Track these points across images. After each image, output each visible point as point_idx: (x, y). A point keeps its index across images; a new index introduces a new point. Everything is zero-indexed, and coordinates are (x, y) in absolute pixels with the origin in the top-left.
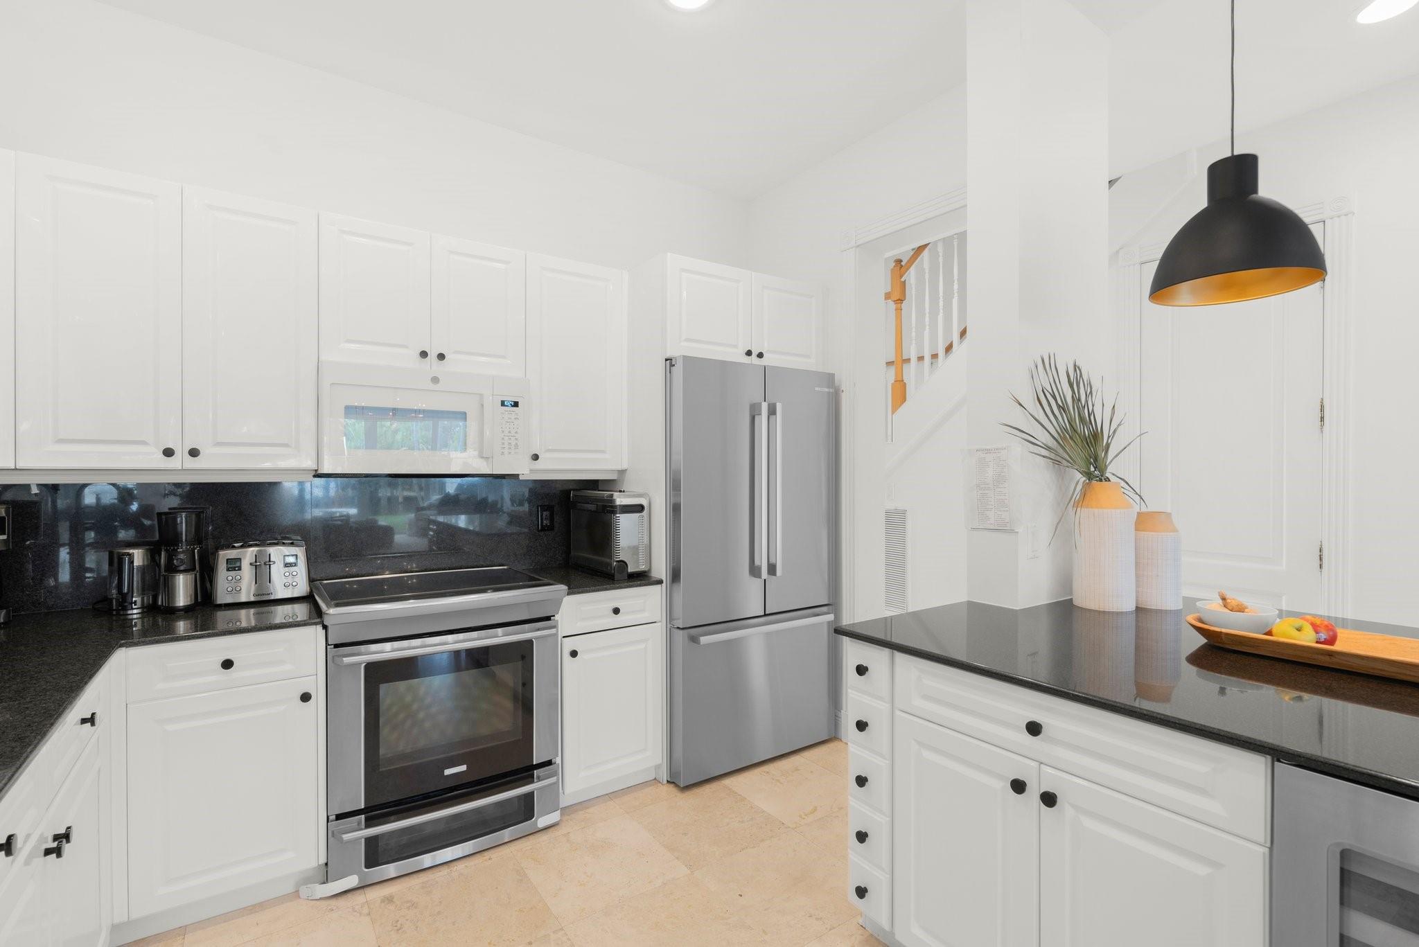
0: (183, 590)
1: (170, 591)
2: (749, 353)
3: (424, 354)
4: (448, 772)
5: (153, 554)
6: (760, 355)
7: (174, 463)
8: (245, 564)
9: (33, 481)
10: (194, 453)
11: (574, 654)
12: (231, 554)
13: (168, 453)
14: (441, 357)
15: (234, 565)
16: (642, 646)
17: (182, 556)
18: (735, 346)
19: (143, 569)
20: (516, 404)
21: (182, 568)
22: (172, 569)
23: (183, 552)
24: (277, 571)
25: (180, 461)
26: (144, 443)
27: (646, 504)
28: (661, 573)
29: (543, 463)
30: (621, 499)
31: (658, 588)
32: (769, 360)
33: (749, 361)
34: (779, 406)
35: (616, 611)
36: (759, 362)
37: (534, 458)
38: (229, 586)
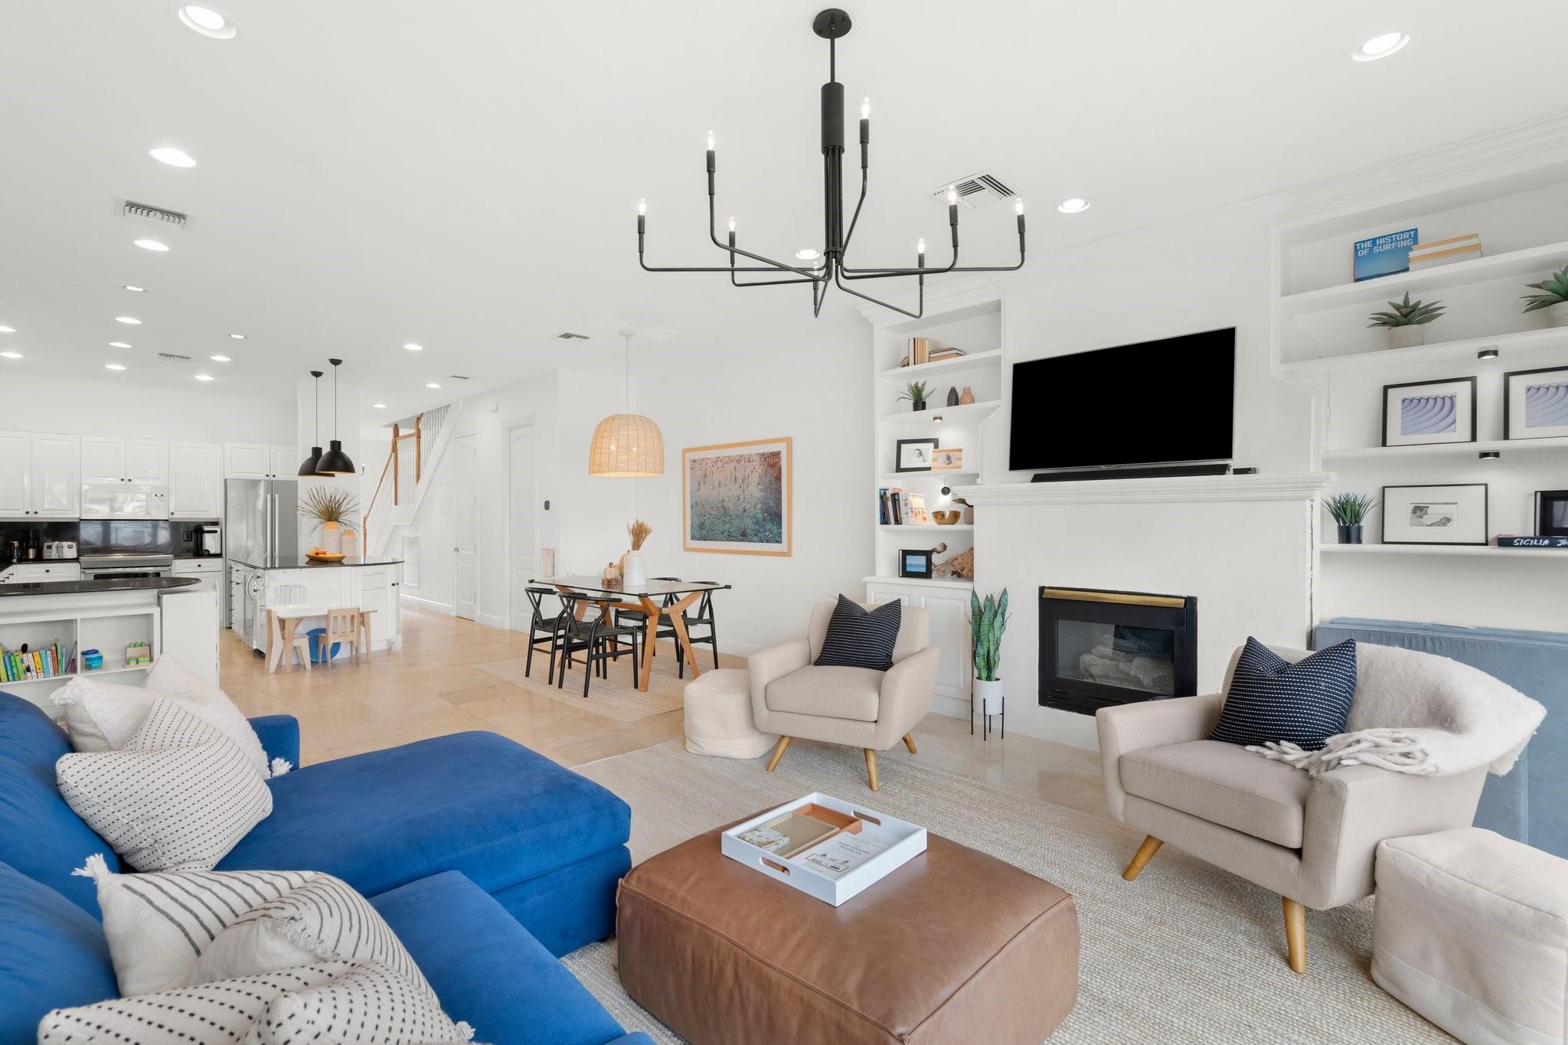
0: (32, 553)
1: (27, 554)
2: (268, 476)
3: (122, 480)
5: (21, 543)
6: (274, 476)
7: (29, 516)
8: (54, 547)
10: (36, 513)
12: (49, 544)
13: (27, 513)
14: (130, 480)
15: (50, 547)
17: (31, 544)
18: (261, 473)
19: (18, 547)
20: (162, 495)
21: (31, 547)
22: (28, 548)
23: (32, 542)
24: (66, 549)
25: (31, 515)
26: (19, 510)
27: (218, 529)
28: (224, 555)
29: (175, 516)
30: (206, 528)
31: (221, 559)
32: (279, 477)
33: (268, 478)
34: (277, 496)
35: (199, 566)
36: (273, 479)
37: (172, 514)
38: (46, 554)
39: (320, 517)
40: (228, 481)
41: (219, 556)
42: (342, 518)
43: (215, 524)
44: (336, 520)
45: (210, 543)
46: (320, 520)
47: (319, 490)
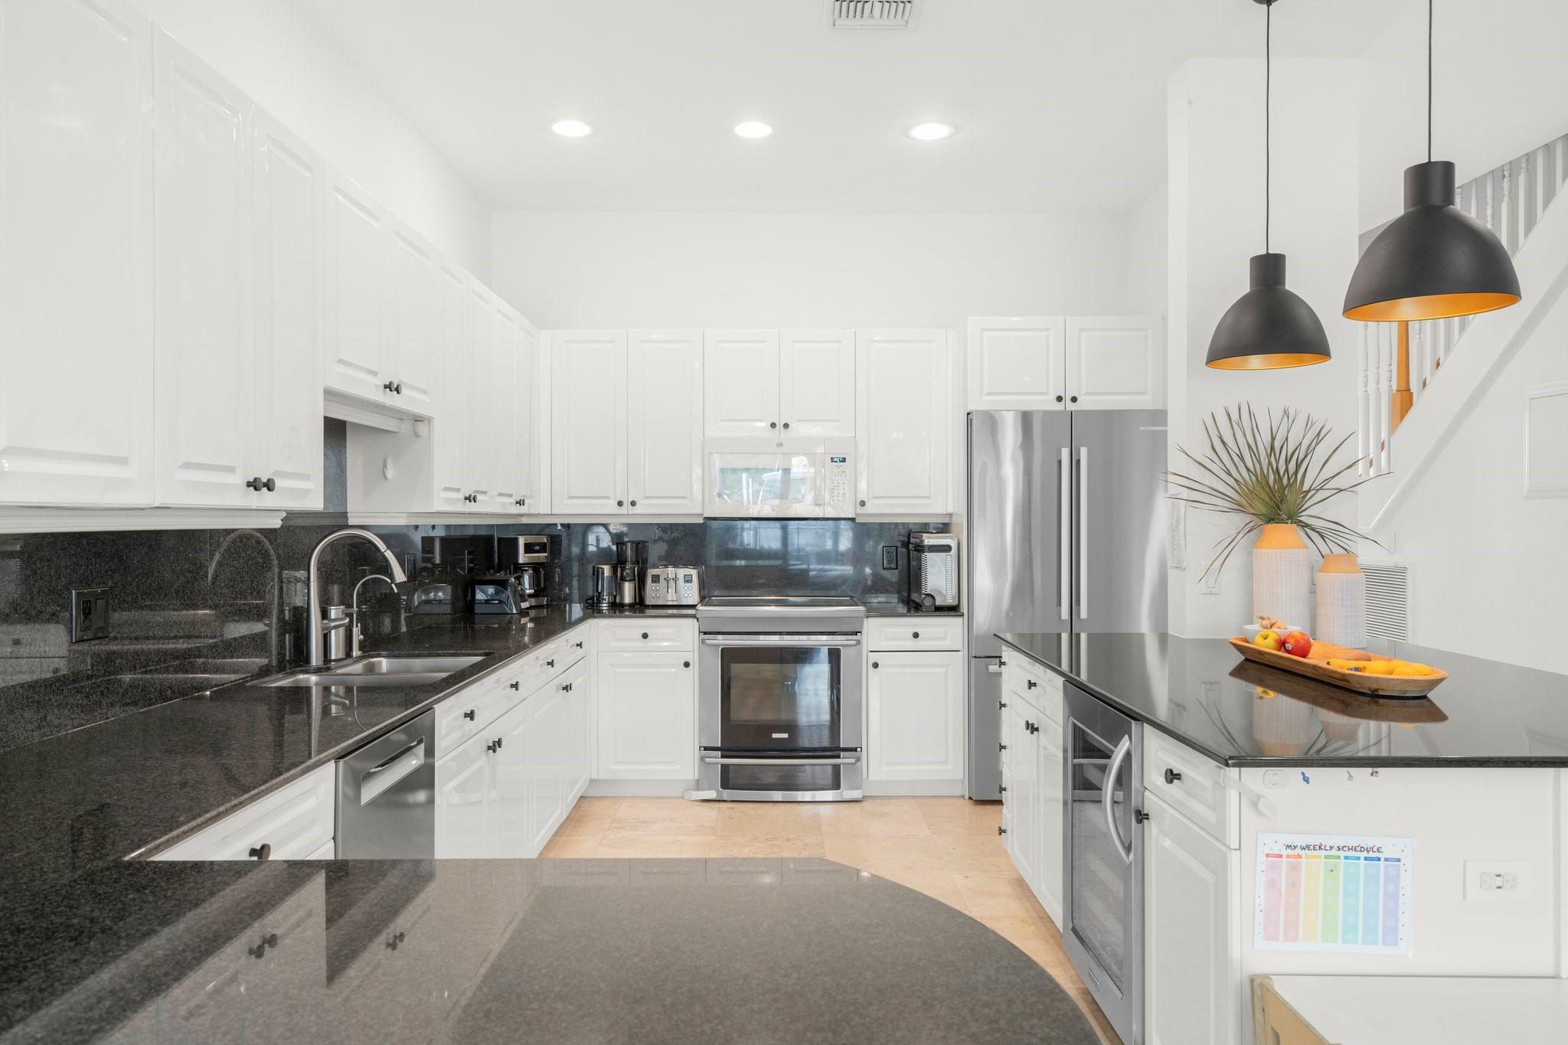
0: (628, 592)
2: (1059, 399)
3: (773, 425)
4: (775, 736)
5: (614, 569)
6: (1074, 399)
7: (623, 510)
8: (664, 581)
9: (558, 521)
10: (633, 502)
11: (876, 665)
12: (656, 572)
13: (620, 504)
14: (786, 426)
15: (657, 580)
16: (944, 670)
17: (628, 571)
18: (1046, 394)
19: (609, 578)
20: (844, 460)
21: (628, 579)
22: (623, 579)
23: (629, 569)
24: (681, 583)
25: (626, 509)
26: (609, 497)
27: (953, 544)
28: (964, 608)
29: (870, 508)
30: (929, 540)
31: (959, 620)
32: (1086, 404)
33: (1059, 406)
34: (1084, 451)
35: (916, 635)
36: (1071, 407)
37: (863, 503)
38: (653, 593)
39: (1240, 508)
40: (974, 417)
41: (953, 610)
42: (1315, 511)
43: (944, 528)
44: (1293, 518)
45: (938, 576)
46: (1247, 518)
47: (1235, 416)
